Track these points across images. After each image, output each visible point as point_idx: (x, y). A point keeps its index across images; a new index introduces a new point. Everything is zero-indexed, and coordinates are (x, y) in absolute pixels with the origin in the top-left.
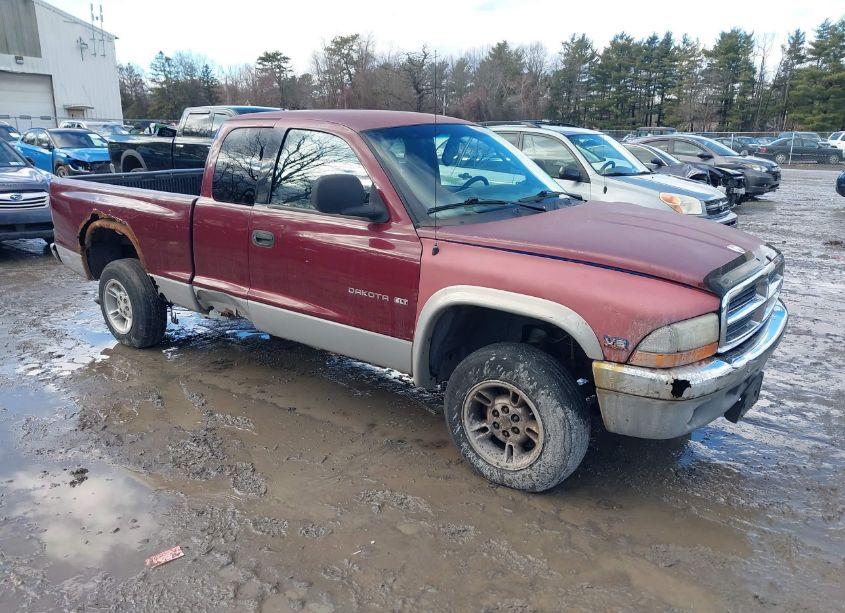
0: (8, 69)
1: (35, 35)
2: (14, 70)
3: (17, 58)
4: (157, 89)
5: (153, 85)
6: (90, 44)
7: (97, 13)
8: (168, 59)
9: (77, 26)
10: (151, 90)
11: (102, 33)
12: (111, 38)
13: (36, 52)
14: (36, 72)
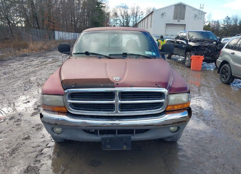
0: (176, 23)
1: (184, 14)
2: (177, 24)
3: (178, 21)
4: (224, 27)
5: (222, 26)
6: (198, 16)
7: (202, 7)
8: (229, 18)
9: (195, 11)
10: (222, 27)
11: (202, 12)
12: (204, 13)
13: (183, 19)
14: (182, 24)
